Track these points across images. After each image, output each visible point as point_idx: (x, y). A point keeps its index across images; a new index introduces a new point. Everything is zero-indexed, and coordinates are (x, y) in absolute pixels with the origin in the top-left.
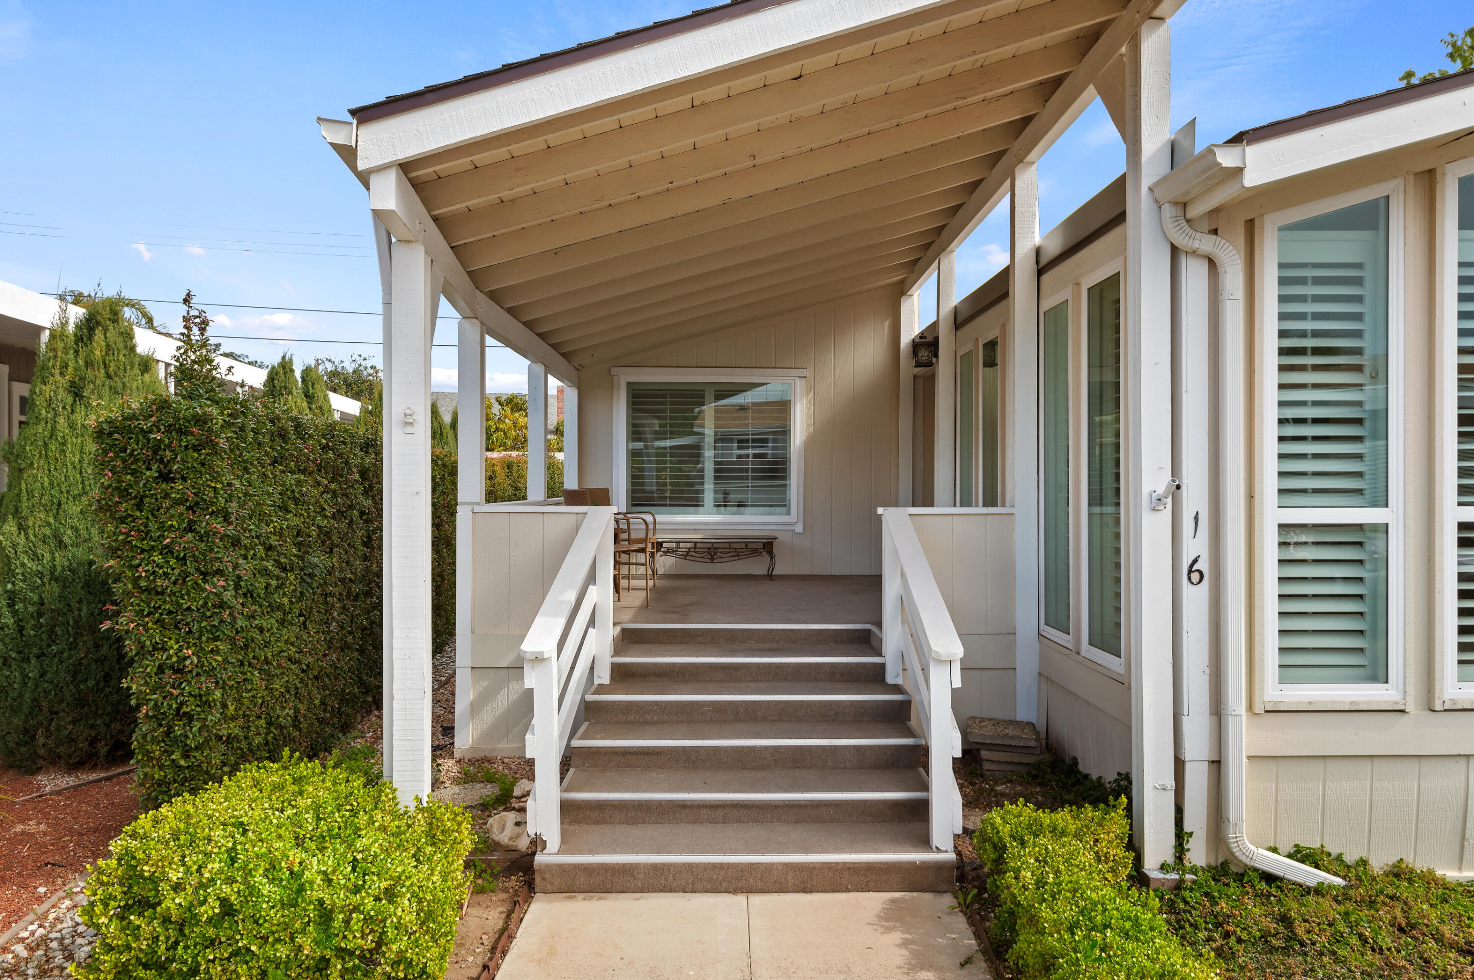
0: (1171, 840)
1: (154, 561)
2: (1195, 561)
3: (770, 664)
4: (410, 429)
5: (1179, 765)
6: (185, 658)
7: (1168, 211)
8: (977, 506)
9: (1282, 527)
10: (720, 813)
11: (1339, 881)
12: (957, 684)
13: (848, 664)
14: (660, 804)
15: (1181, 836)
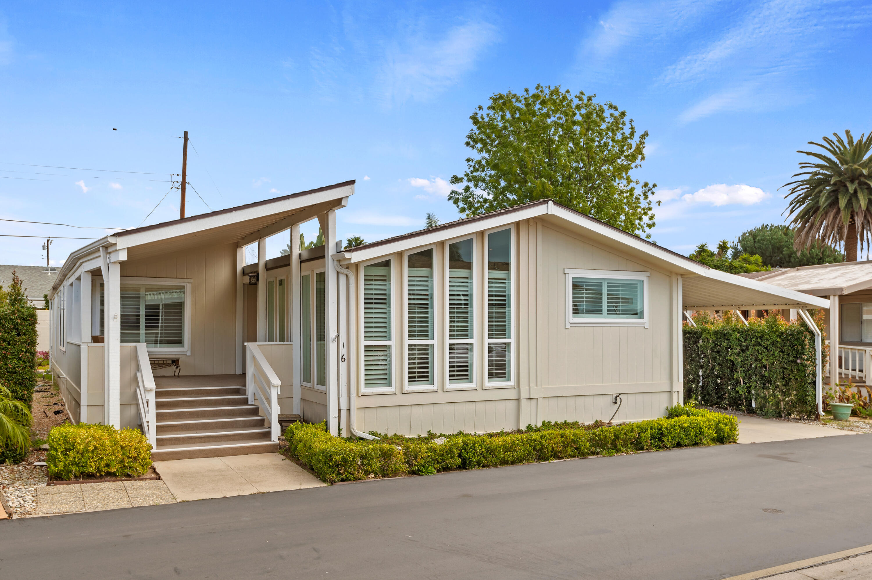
0: (337, 431)
1: (14, 362)
2: (343, 356)
3: (206, 400)
4: (115, 320)
5: (339, 411)
6: (24, 394)
7: (336, 262)
8: (276, 341)
9: (365, 346)
10: (203, 440)
11: (379, 439)
12: (279, 393)
13: (235, 398)
14: (183, 438)
15: (339, 430)
